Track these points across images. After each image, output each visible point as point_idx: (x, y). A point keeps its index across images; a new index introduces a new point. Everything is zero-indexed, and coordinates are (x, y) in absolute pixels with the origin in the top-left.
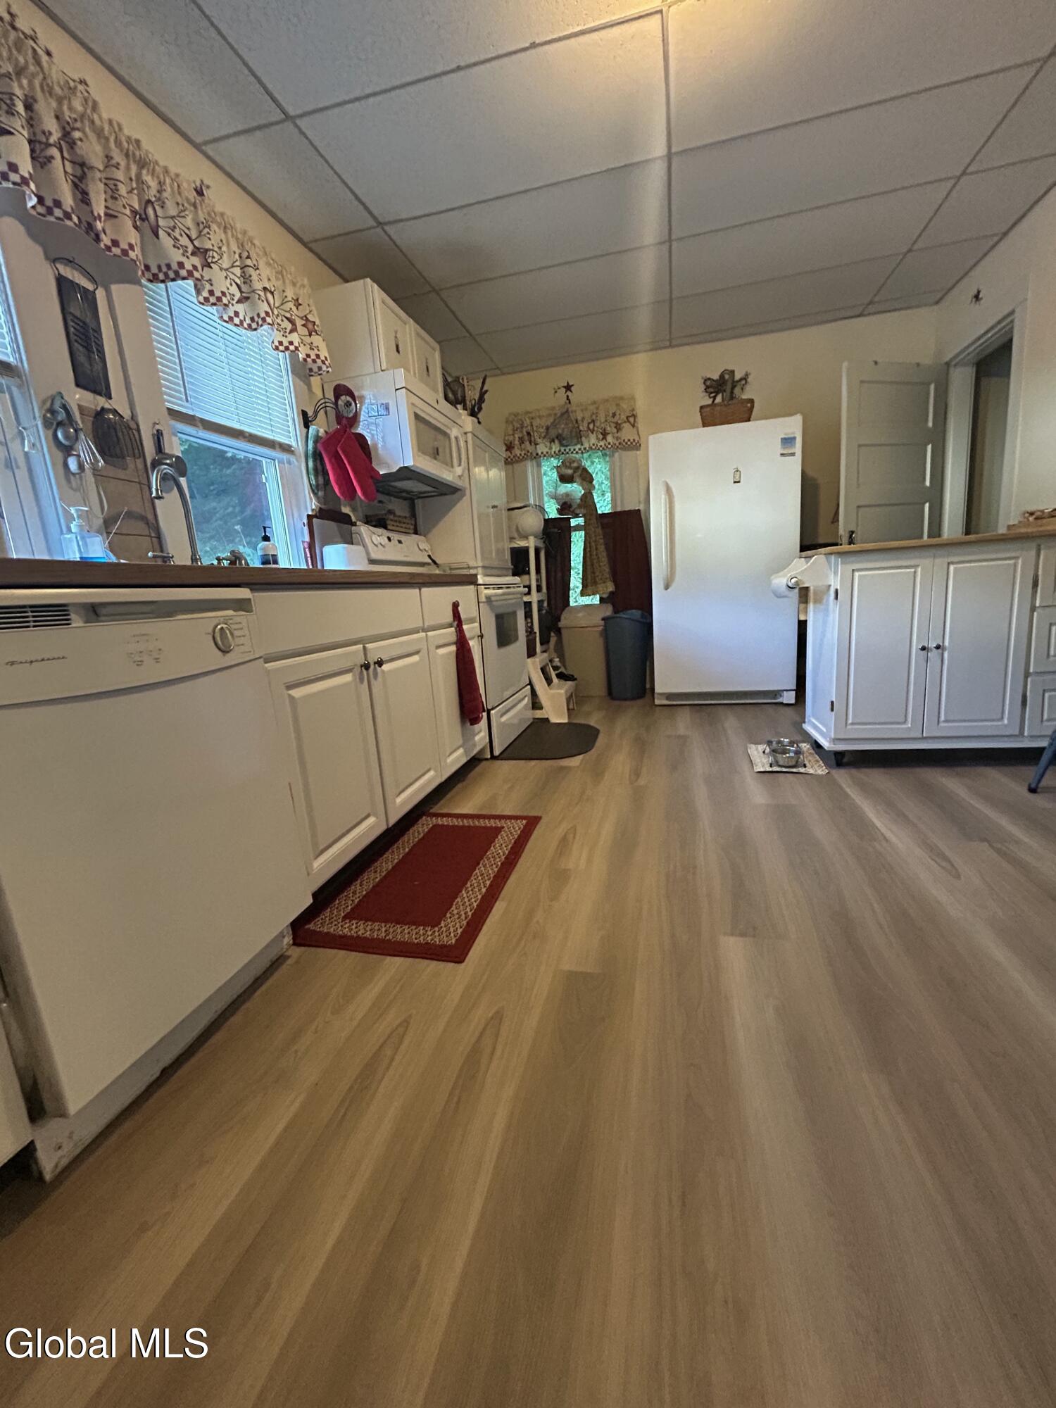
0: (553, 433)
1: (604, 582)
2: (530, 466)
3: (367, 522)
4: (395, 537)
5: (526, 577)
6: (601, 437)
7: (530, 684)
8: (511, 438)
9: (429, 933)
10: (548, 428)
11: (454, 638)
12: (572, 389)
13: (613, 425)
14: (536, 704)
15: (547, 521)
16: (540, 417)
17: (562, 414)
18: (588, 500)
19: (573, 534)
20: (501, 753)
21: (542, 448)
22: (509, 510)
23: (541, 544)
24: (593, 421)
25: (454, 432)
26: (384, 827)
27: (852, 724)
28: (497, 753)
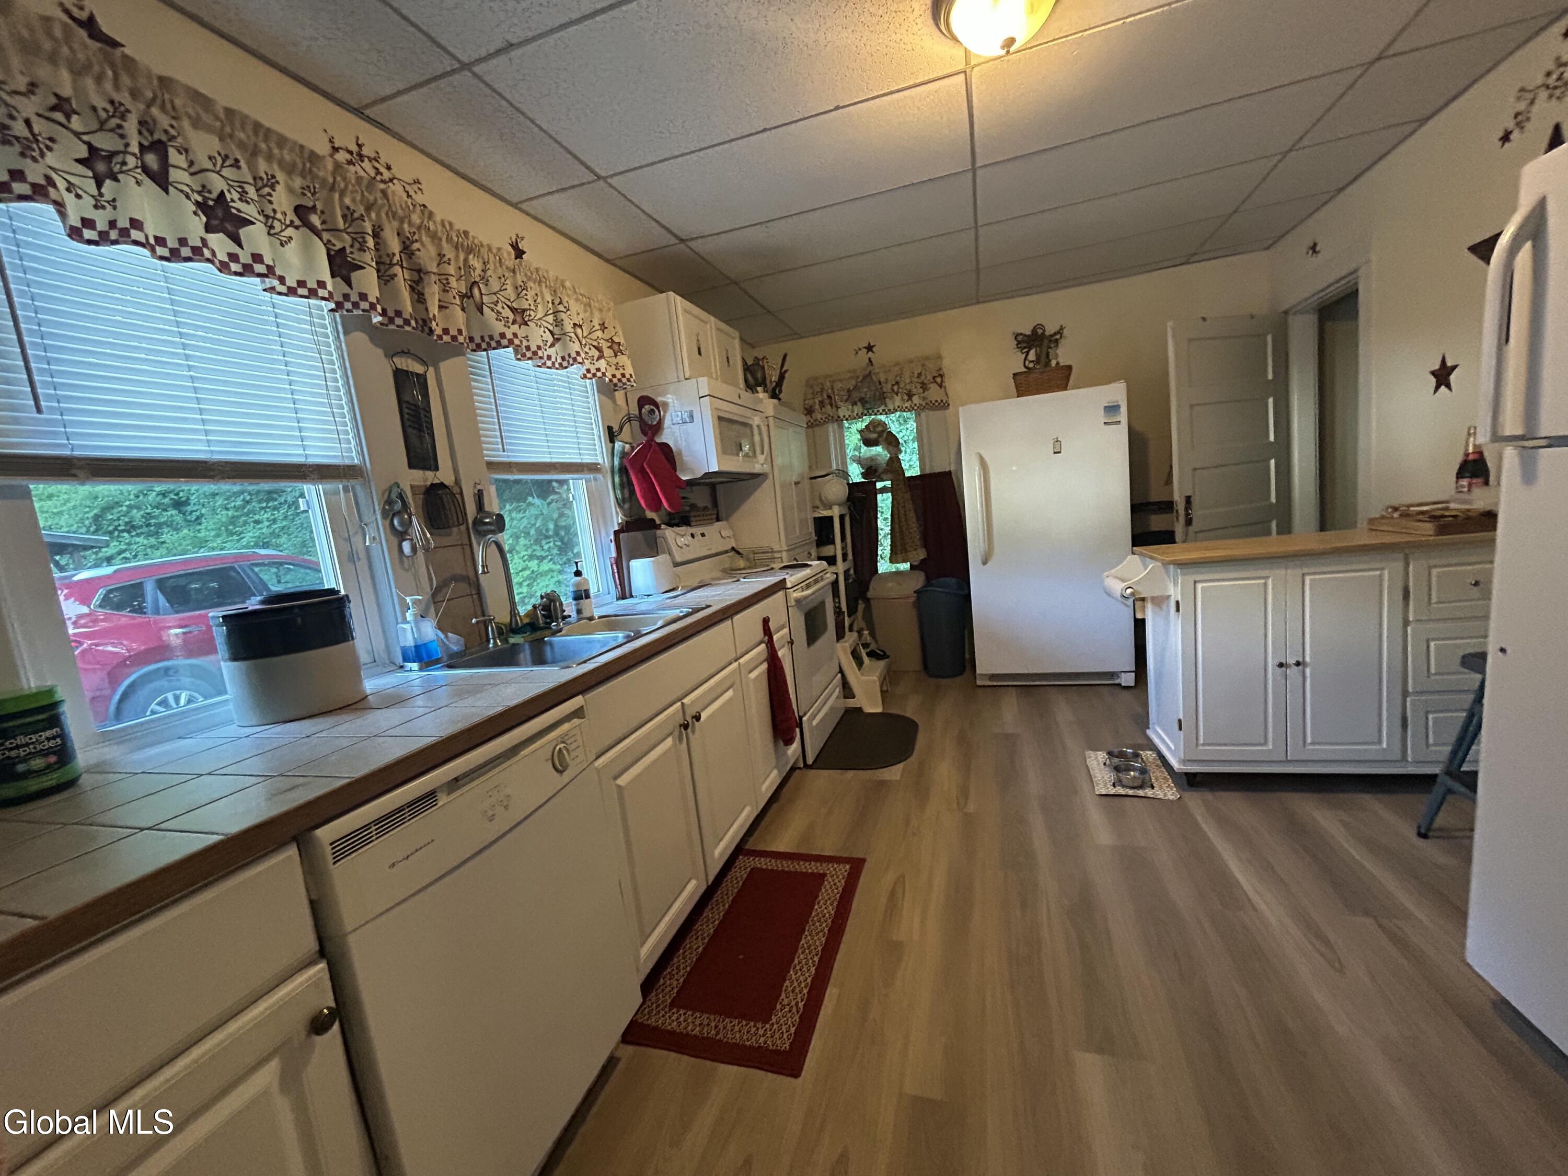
0: (856, 395)
1: (915, 550)
2: (832, 428)
3: (670, 525)
4: (697, 530)
5: (831, 547)
6: (906, 397)
7: (841, 671)
8: (810, 402)
9: (761, 1032)
10: (849, 391)
11: (765, 656)
12: (874, 349)
13: (919, 386)
14: (847, 690)
15: (853, 487)
16: (841, 381)
17: (865, 378)
18: (894, 464)
19: (879, 497)
20: (814, 762)
21: (842, 412)
22: (811, 478)
23: (845, 511)
24: (897, 383)
25: (756, 421)
26: (704, 887)
27: (1203, 745)
28: (810, 761)
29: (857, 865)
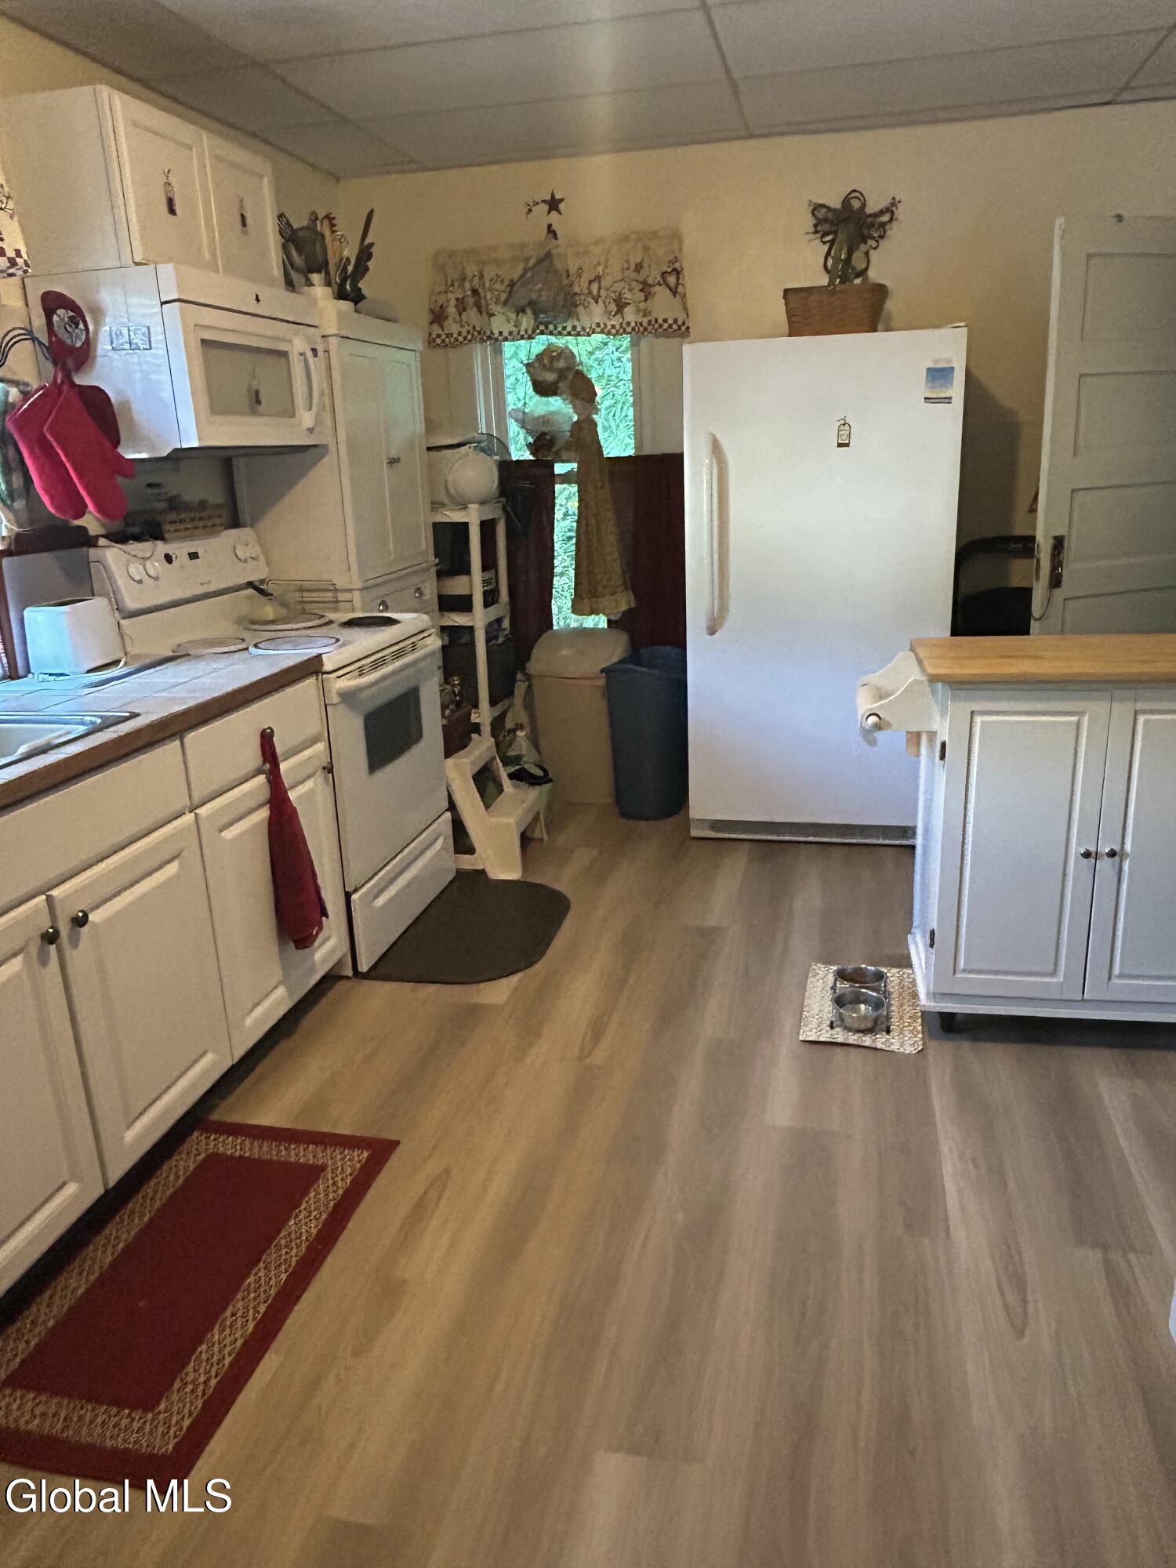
0: (522, 296)
1: (613, 594)
2: (479, 354)
3: (119, 538)
4: (179, 549)
5: (464, 579)
6: (613, 307)
7: (452, 807)
8: (441, 299)
9: (136, 1425)
10: (512, 284)
11: (265, 794)
12: (562, 206)
13: (637, 287)
14: (461, 841)
15: (508, 469)
16: (498, 262)
17: (540, 261)
18: (584, 438)
19: (558, 487)
20: (371, 969)
21: (500, 323)
22: (429, 449)
23: (492, 512)
24: (598, 278)
26: (99, 1191)
27: (964, 971)
28: (364, 967)
29: (380, 1151)
